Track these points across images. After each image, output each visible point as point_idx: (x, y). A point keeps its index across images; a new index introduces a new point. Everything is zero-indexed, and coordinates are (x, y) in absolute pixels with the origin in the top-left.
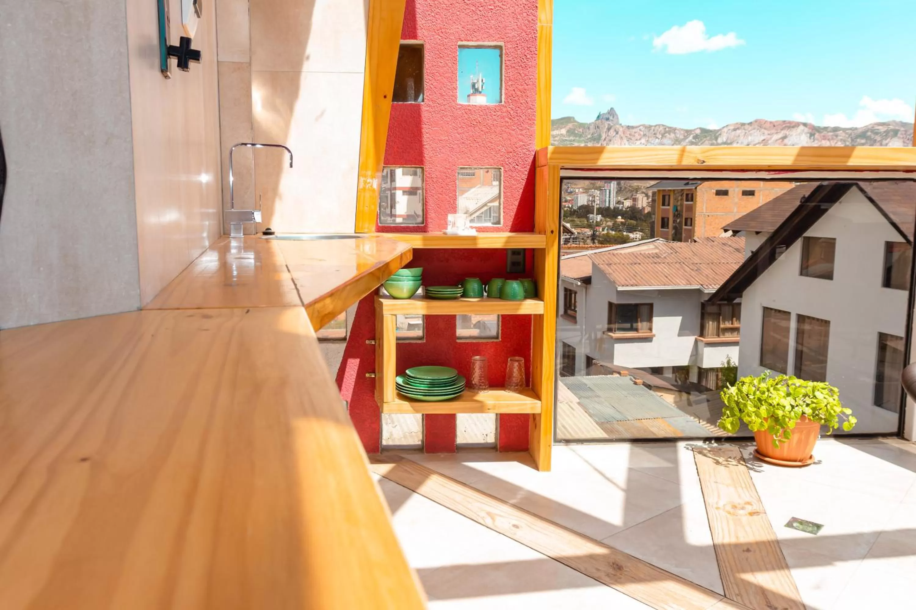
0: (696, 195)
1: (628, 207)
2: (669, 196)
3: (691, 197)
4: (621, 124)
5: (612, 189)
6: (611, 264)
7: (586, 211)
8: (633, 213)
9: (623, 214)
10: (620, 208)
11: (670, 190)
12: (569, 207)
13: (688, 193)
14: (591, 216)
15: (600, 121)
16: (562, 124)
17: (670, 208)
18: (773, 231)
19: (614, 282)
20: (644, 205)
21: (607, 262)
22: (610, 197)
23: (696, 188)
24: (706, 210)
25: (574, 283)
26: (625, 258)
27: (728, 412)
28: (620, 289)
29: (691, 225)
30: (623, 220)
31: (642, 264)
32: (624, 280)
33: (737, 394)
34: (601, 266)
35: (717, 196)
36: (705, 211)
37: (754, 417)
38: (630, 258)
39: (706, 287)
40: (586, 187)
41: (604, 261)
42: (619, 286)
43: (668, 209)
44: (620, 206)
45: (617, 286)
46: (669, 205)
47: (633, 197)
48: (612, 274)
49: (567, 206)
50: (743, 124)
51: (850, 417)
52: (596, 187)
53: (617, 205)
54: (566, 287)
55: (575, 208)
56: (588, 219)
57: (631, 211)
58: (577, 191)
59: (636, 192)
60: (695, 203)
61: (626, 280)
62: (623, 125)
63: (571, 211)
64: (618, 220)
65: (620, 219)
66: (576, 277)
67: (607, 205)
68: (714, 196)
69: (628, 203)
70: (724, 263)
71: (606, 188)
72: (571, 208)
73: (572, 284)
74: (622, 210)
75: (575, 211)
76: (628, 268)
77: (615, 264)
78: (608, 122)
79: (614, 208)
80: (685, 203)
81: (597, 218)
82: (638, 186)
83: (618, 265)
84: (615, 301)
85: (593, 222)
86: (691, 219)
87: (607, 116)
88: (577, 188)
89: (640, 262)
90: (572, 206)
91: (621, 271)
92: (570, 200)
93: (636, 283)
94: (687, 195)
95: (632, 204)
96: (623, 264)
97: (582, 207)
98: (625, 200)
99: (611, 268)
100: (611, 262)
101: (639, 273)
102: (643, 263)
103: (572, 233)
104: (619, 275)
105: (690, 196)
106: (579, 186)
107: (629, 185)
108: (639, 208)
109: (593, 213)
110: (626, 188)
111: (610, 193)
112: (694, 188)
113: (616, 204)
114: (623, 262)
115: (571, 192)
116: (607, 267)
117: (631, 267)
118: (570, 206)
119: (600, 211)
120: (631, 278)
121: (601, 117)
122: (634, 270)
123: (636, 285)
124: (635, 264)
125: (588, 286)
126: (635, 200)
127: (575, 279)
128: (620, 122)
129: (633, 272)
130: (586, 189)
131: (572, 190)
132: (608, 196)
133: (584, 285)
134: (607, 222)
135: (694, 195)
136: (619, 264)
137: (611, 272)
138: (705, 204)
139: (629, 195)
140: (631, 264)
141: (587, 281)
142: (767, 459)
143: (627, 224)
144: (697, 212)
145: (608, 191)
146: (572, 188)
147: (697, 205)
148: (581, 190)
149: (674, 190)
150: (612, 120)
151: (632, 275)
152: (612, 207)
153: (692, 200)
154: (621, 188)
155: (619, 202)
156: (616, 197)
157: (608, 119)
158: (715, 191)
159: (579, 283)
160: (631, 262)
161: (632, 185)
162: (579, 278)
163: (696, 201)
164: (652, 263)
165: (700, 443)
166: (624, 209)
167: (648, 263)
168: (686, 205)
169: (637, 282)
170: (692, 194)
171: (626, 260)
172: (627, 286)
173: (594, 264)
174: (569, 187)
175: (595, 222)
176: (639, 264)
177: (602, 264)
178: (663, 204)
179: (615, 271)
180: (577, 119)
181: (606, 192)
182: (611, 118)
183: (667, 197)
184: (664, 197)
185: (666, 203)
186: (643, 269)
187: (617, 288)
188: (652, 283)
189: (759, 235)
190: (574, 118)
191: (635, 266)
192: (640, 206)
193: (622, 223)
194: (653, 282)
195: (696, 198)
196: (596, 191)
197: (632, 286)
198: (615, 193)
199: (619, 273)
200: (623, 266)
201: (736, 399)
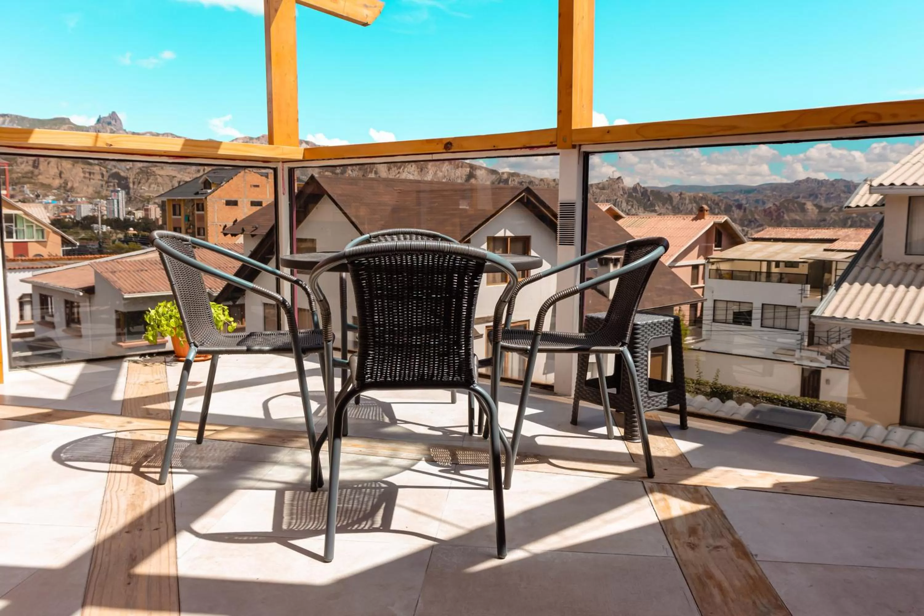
0: (207, 205)
1: (140, 218)
2: (180, 206)
3: (201, 207)
4: (125, 130)
5: (120, 199)
6: (115, 272)
7: (89, 222)
8: (146, 225)
9: (135, 226)
10: (132, 219)
11: (180, 200)
12: (70, 218)
13: (198, 202)
14: (95, 226)
15: (100, 125)
16: (56, 125)
17: (182, 217)
18: (265, 234)
19: (120, 290)
20: (158, 217)
21: (110, 270)
22: (118, 206)
23: (206, 198)
24: (218, 220)
25: (75, 293)
26: (131, 265)
27: (150, 328)
28: (126, 296)
29: (204, 235)
30: (136, 232)
31: (149, 271)
32: (131, 288)
33: (155, 314)
34: (105, 275)
35: (227, 207)
36: (216, 220)
37: (165, 327)
38: (136, 266)
39: (214, 290)
40: (90, 196)
41: (107, 269)
42: (125, 293)
43: (180, 219)
44: (132, 217)
45: (123, 294)
46: (180, 215)
47: (146, 207)
48: (116, 281)
49: (68, 216)
50: (251, 139)
51: (232, 323)
52: (102, 196)
53: (128, 216)
54: (66, 299)
55: (78, 219)
56: (91, 229)
57: (144, 223)
58: (79, 200)
59: (148, 203)
60: (207, 214)
61: (133, 287)
62: (127, 130)
63: (73, 222)
64: (130, 232)
65: (132, 231)
66: (77, 286)
67: (116, 216)
68: (224, 206)
69: (139, 214)
70: (230, 267)
71: (113, 198)
72: (73, 219)
73: (73, 295)
74: (133, 221)
75: (78, 222)
76: (134, 276)
77: (120, 271)
78: (110, 127)
79: (125, 219)
80: (197, 212)
81: (102, 229)
82: (150, 196)
83: (124, 273)
84: (122, 309)
85: (98, 232)
86: (204, 229)
87: (109, 120)
88: (79, 197)
89: (146, 269)
90: (75, 217)
91: (127, 278)
92: (71, 210)
93: (144, 290)
94: (198, 205)
95: (144, 215)
96: (129, 271)
97: (86, 218)
98: (137, 210)
99: (115, 276)
100: (115, 270)
101: (146, 280)
102: (151, 270)
103: (74, 245)
104: (125, 283)
105: (200, 205)
106: (82, 195)
107: (139, 195)
108: (152, 219)
109: (97, 223)
110: (136, 198)
111: (118, 202)
112: (204, 198)
113: (126, 214)
114: (129, 269)
115: (72, 202)
116: (111, 275)
117: (138, 275)
118: (72, 217)
119: (107, 222)
120: (138, 285)
121: (102, 121)
122: (140, 276)
123: (144, 292)
124: (142, 270)
125: (91, 296)
126: (147, 210)
127: (76, 289)
128: (124, 128)
129: (141, 279)
130: (90, 198)
131: (73, 199)
132: (116, 206)
133: (87, 294)
134: (117, 234)
135: (205, 205)
136: (124, 271)
137: (116, 279)
138: (216, 214)
139: (140, 205)
140: (138, 271)
141: (90, 291)
142: (181, 359)
143: (140, 236)
144: (208, 221)
145: (116, 201)
146: (73, 197)
147: (209, 215)
148: (84, 199)
149: (184, 200)
150: (115, 125)
151: (140, 282)
152: (122, 218)
153: (203, 210)
154: (130, 198)
155: (129, 213)
156: (126, 207)
157: (109, 124)
158: (225, 202)
159: (81, 294)
160: (138, 269)
161: (143, 195)
162: (80, 289)
163: (207, 211)
164: (159, 270)
165: (137, 358)
166: (136, 220)
167: (155, 270)
168: (198, 215)
169: (144, 288)
170: (203, 204)
171: (131, 268)
172: (134, 292)
173: (96, 273)
174: (68, 196)
175: (100, 232)
176: (146, 271)
177: (106, 272)
178: (174, 214)
179: (120, 278)
180: (72, 121)
181: (113, 202)
182: (113, 122)
183: (177, 207)
184: (174, 206)
185: (178, 212)
186: (151, 276)
187: (123, 296)
188: (161, 289)
189: (254, 237)
190: (68, 119)
191: (142, 273)
192: (153, 217)
193: (134, 235)
194: (161, 287)
195: (207, 208)
196: (102, 200)
197: (139, 292)
198: (124, 204)
199: (125, 281)
200: (128, 273)
201: (154, 317)
